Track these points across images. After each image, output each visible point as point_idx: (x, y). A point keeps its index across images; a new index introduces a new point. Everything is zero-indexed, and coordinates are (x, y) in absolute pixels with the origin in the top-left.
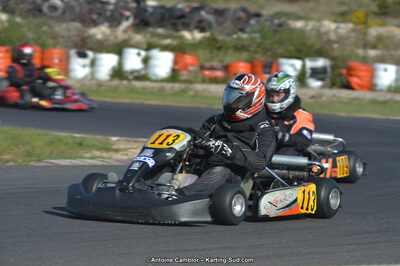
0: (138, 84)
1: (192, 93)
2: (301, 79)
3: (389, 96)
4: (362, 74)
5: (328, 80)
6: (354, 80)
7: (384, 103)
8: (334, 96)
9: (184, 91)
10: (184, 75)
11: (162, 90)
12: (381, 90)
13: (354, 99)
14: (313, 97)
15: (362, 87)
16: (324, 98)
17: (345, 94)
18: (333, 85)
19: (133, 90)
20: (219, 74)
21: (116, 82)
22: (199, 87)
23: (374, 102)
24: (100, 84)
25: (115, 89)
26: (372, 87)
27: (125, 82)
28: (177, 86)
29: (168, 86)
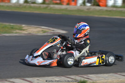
0: (32, 5)
1: (49, 8)
2: (84, 3)
3: (111, 9)
4: (103, 1)
5: (93, 4)
6: (101, 4)
7: (110, 11)
8: (94, 9)
9: (47, 7)
10: (47, 2)
11: (40, 7)
12: (109, 7)
13: (100, 10)
14: (88, 9)
15: (103, 6)
16: (91, 10)
17: (97, 8)
18: (94, 5)
19: (30, 7)
20: (58, 2)
21: (25, 4)
22: (52, 6)
23: (107, 11)
24: (20, 5)
25: (25, 7)
26: (106, 6)
27: (28, 4)
28: (45, 6)
29: (42, 5)
